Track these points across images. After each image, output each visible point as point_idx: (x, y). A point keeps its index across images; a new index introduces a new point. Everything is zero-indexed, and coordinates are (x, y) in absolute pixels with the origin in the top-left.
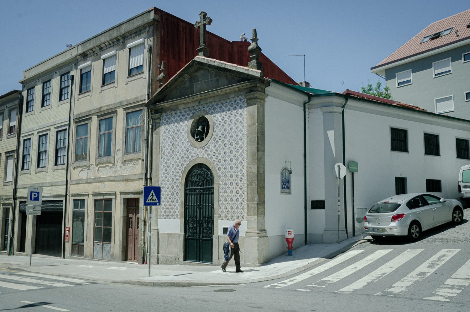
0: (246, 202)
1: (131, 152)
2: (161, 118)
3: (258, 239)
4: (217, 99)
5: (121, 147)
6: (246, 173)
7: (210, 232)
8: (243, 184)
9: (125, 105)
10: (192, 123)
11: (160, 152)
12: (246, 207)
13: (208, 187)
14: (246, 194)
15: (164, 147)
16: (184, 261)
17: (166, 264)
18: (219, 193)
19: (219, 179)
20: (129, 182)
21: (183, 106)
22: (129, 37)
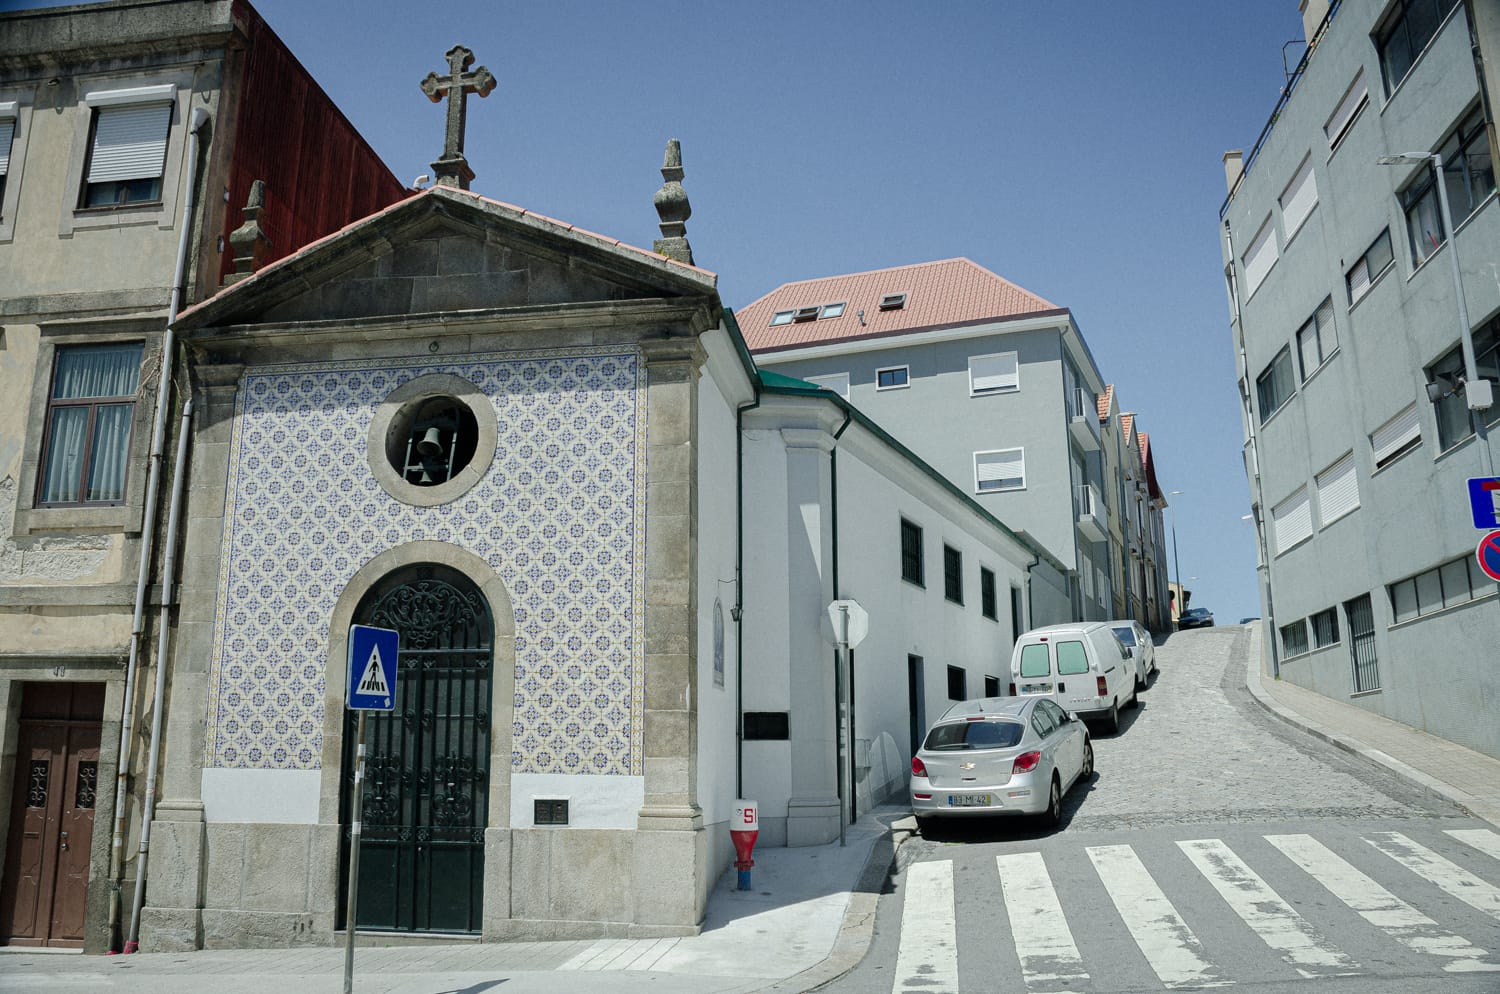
0: (638, 709)
1: (66, 498)
2: (243, 382)
3: (695, 837)
4: (517, 345)
5: (16, 477)
6: (639, 607)
7: (467, 816)
8: (628, 643)
9: (52, 314)
10: (394, 414)
11: (230, 510)
12: (638, 724)
13: (462, 650)
14: (639, 680)
15: (251, 489)
16: (336, 929)
17: (244, 945)
18: (518, 675)
19: (517, 623)
20: (47, 618)
21: (354, 351)
22: (96, 67)
